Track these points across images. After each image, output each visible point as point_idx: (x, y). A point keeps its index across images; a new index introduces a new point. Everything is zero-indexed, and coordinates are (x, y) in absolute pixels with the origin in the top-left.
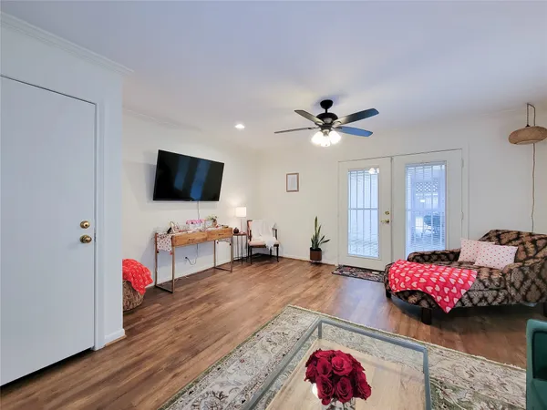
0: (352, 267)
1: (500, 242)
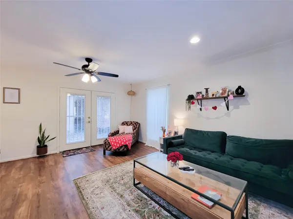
0: (69, 150)
1: (127, 125)
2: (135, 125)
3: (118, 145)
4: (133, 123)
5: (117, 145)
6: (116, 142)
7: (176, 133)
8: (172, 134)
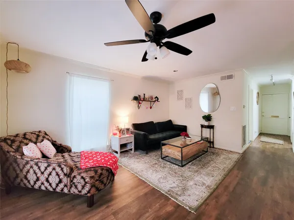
7: (128, 129)
8: (125, 131)
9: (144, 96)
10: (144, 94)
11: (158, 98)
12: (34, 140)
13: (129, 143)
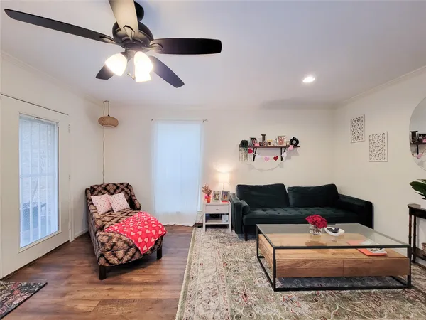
1: (109, 193)
2: (126, 190)
3: (153, 240)
4: (122, 187)
5: (150, 240)
6: (147, 236)
7: (225, 193)
8: (220, 196)
9: (264, 138)
10: (264, 136)
11: (297, 141)
12: (112, 191)
13: (224, 214)
